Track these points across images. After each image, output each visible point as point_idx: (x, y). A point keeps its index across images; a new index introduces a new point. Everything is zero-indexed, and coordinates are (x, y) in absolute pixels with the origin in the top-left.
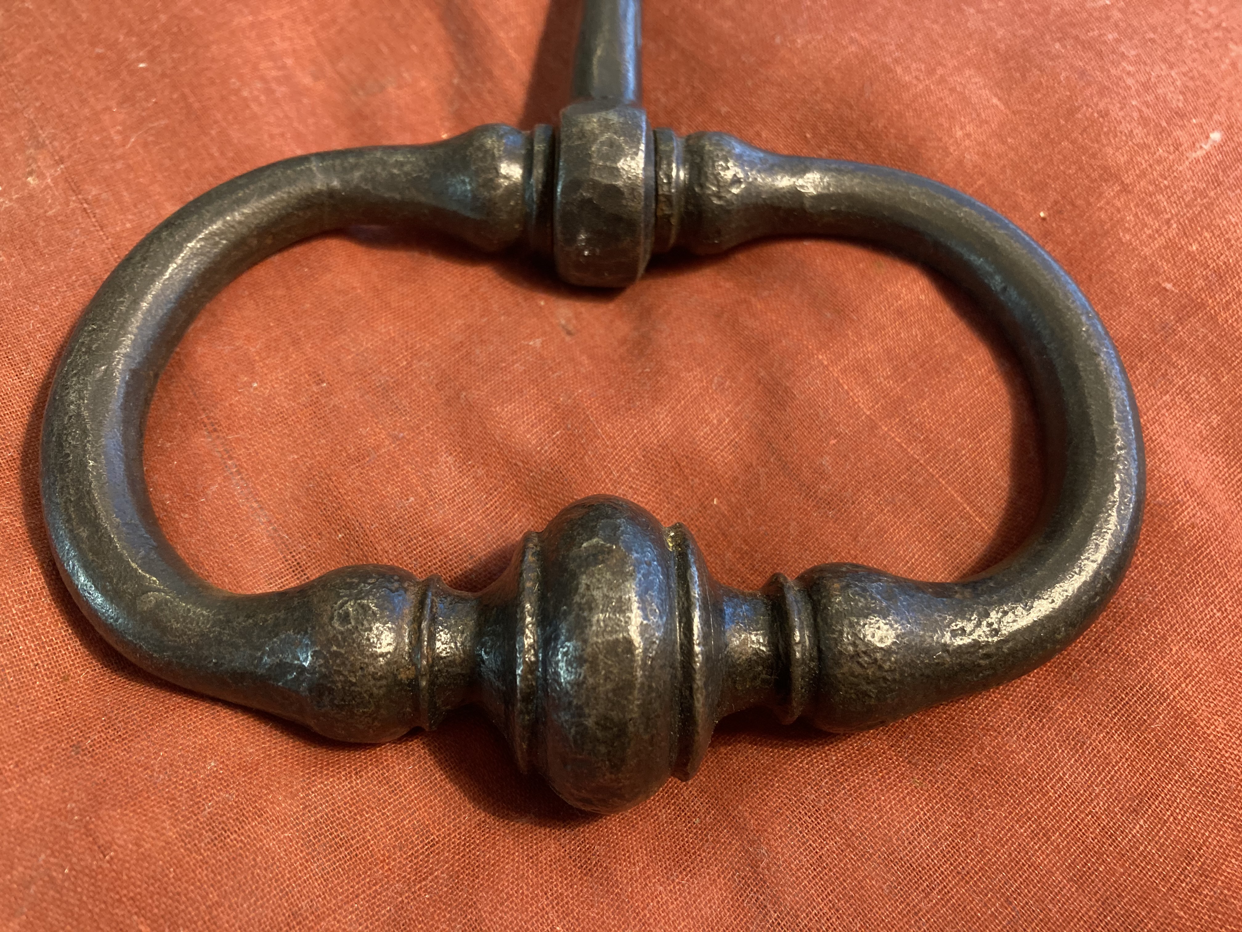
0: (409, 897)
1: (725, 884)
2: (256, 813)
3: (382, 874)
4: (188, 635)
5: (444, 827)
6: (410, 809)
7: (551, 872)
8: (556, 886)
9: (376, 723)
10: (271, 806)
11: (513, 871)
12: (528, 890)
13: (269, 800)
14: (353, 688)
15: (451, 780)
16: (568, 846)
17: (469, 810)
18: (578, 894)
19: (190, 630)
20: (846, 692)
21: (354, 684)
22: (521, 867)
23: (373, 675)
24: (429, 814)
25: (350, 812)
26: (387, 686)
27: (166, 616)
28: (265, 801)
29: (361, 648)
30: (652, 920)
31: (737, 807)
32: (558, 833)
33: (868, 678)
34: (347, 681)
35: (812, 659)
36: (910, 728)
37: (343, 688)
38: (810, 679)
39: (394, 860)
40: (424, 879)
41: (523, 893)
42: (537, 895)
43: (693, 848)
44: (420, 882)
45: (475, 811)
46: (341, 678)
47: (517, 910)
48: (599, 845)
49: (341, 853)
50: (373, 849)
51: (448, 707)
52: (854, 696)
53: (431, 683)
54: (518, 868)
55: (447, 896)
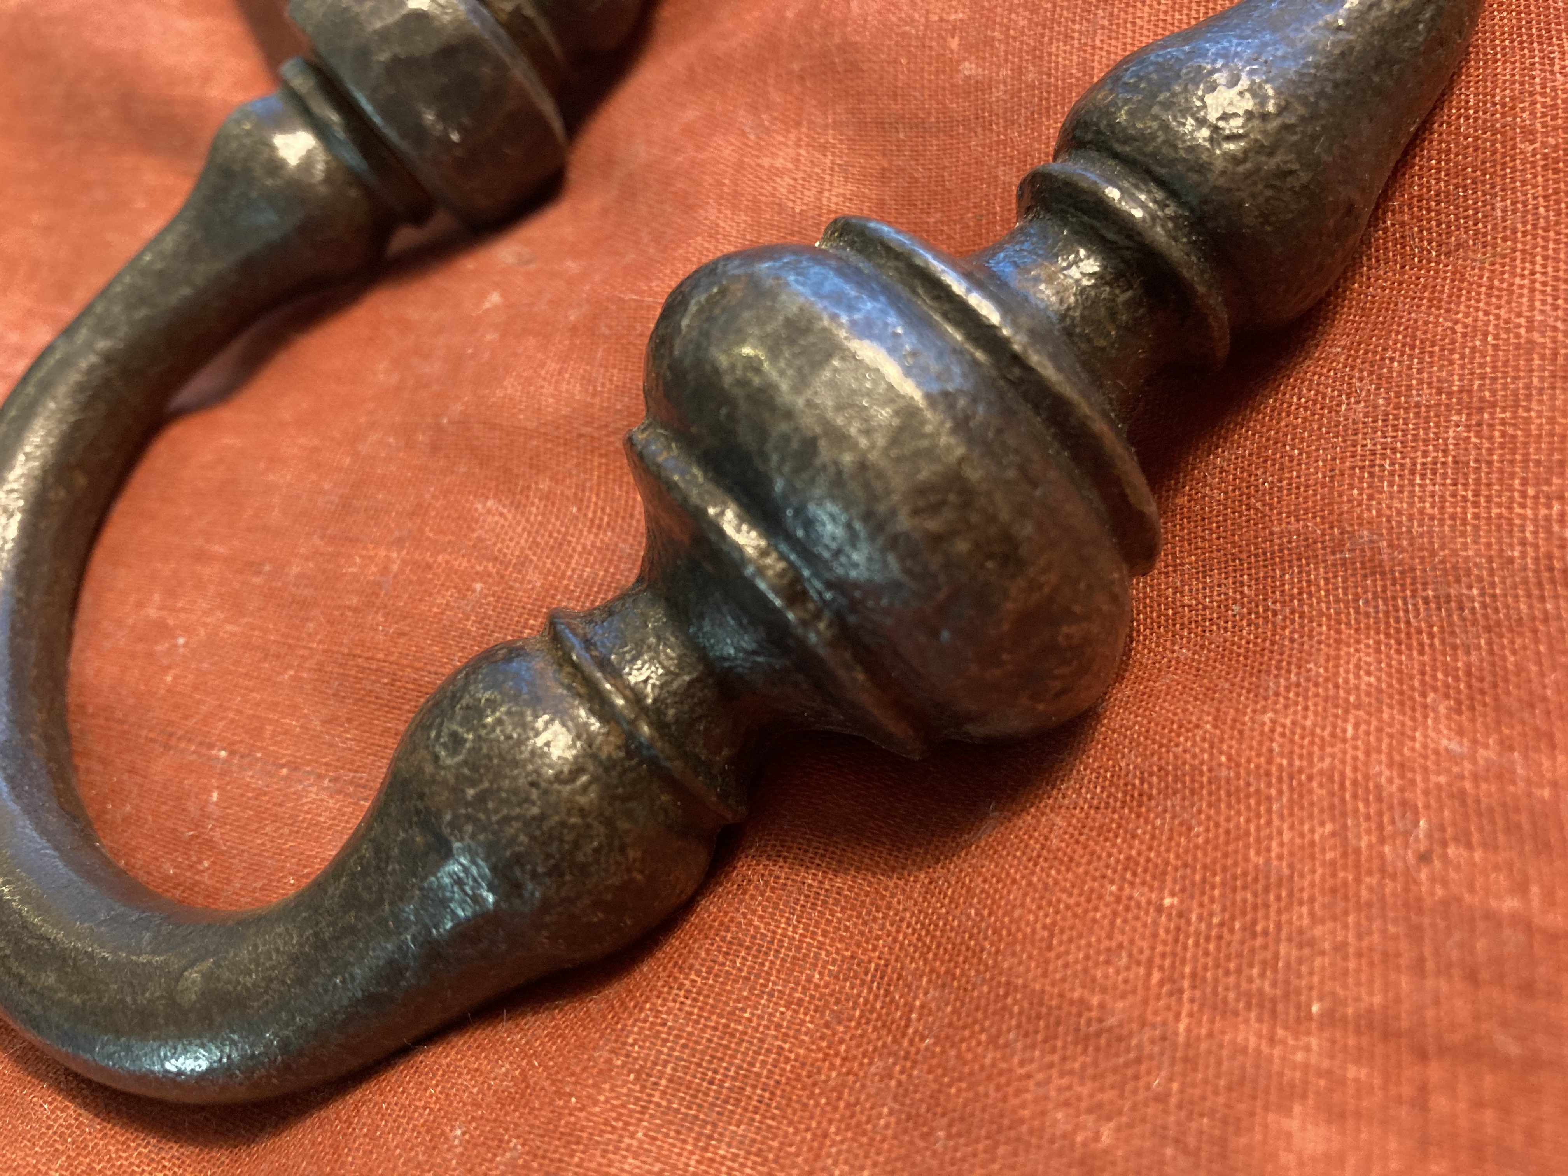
0: (904, 1067)
1: (1357, 630)
2: (569, 1142)
3: (839, 1075)
4: (277, 978)
5: (878, 938)
6: (806, 956)
7: (1085, 847)
8: (1110, 855)
9: (632, 854)
10: (582, 1115)
11: (1025, 895)
12: (1070, 895)
13: (575, 1109)
14: (545, 826)
15: (836, 872)
16: (1081, 802)
17: (896, 886)
18: (1153, 837)
19: (273, 968)
20: (1253, 196)
21: (542, 817)
22: (1035, 879)
23: (558, 778)
24: (842, 939)
25: (715, 1029)
26: (594, 780)
27: (229, 982)
28: (571, 1115)
29: (509, 757)
30: (1297, 763)
31: (1272, 533)
32: (1051, 801)
33: (1262, 146)
34: (528, 823)
35: (1163, 206)
36: (1403, 224)
37: (533, 838)
38: (1188, 235)
39: (842, 1041)
40: (907, 1026)
41: (1068, 907)
42: (1092, 890)
43: (1264, 640)
44: (904, 1035)
45: (907, 881)
46: (516, 825)
47: (1080, 936)
48: (1123, 757)
49: (750, 1098)
50: (797, 1055)
51: (725, 752)
52: (1270, 193)
53: (659, 725)
54: (1030, 884)
55: (959, 1015)
